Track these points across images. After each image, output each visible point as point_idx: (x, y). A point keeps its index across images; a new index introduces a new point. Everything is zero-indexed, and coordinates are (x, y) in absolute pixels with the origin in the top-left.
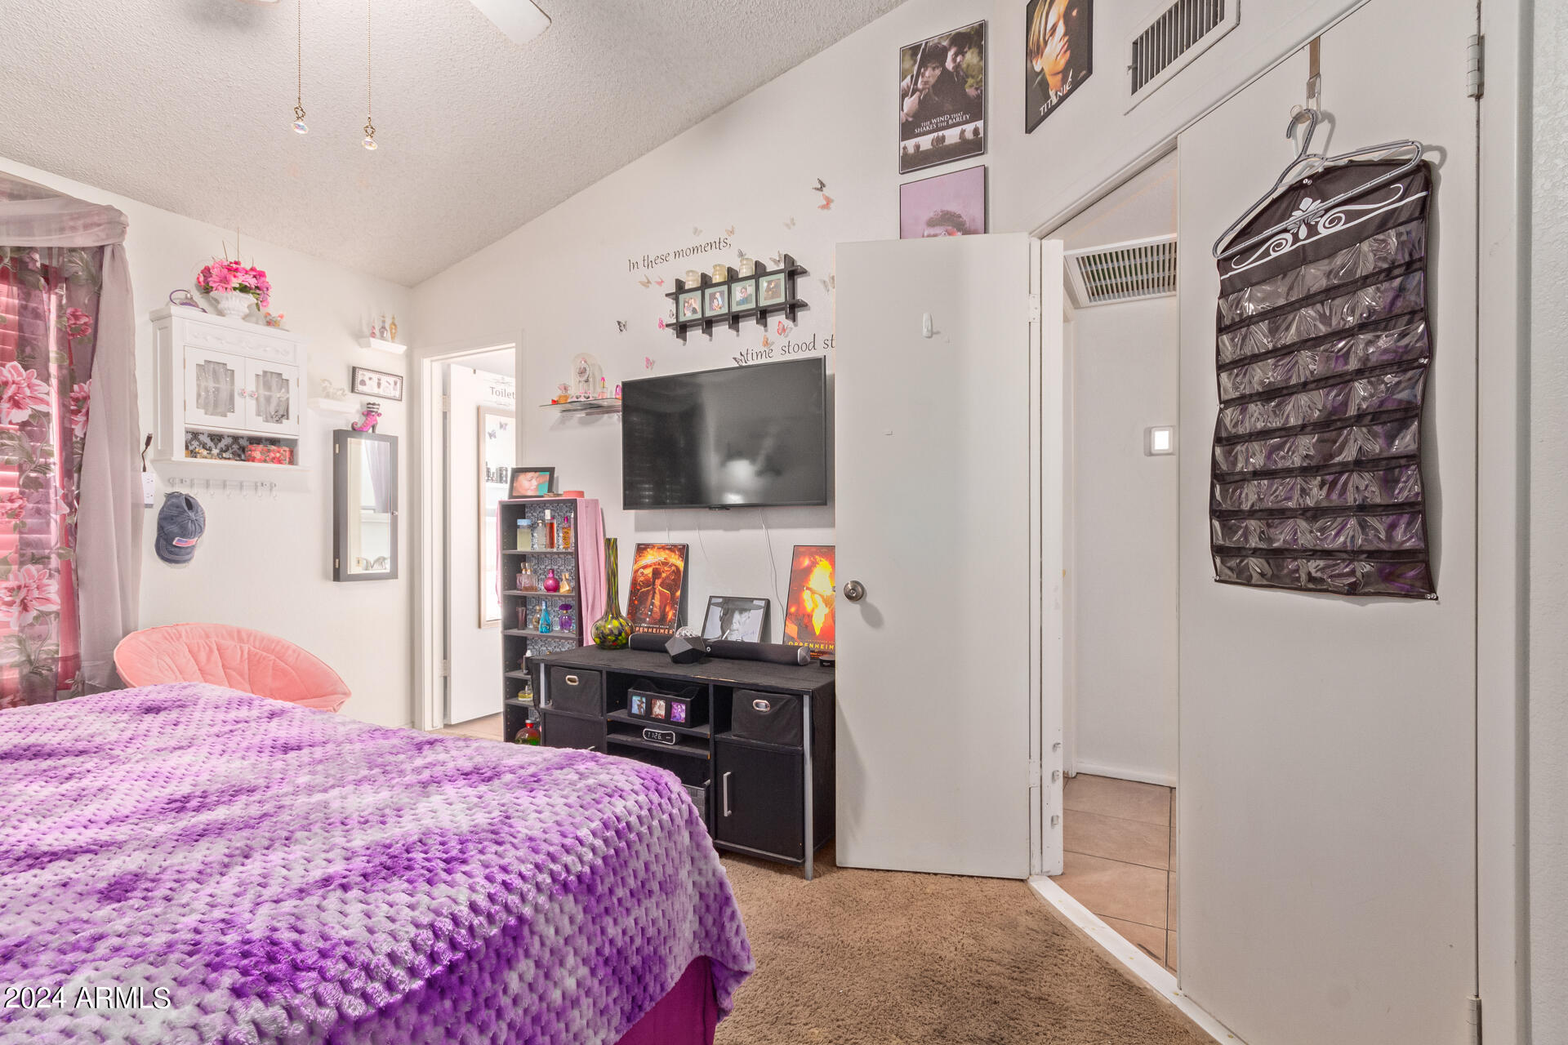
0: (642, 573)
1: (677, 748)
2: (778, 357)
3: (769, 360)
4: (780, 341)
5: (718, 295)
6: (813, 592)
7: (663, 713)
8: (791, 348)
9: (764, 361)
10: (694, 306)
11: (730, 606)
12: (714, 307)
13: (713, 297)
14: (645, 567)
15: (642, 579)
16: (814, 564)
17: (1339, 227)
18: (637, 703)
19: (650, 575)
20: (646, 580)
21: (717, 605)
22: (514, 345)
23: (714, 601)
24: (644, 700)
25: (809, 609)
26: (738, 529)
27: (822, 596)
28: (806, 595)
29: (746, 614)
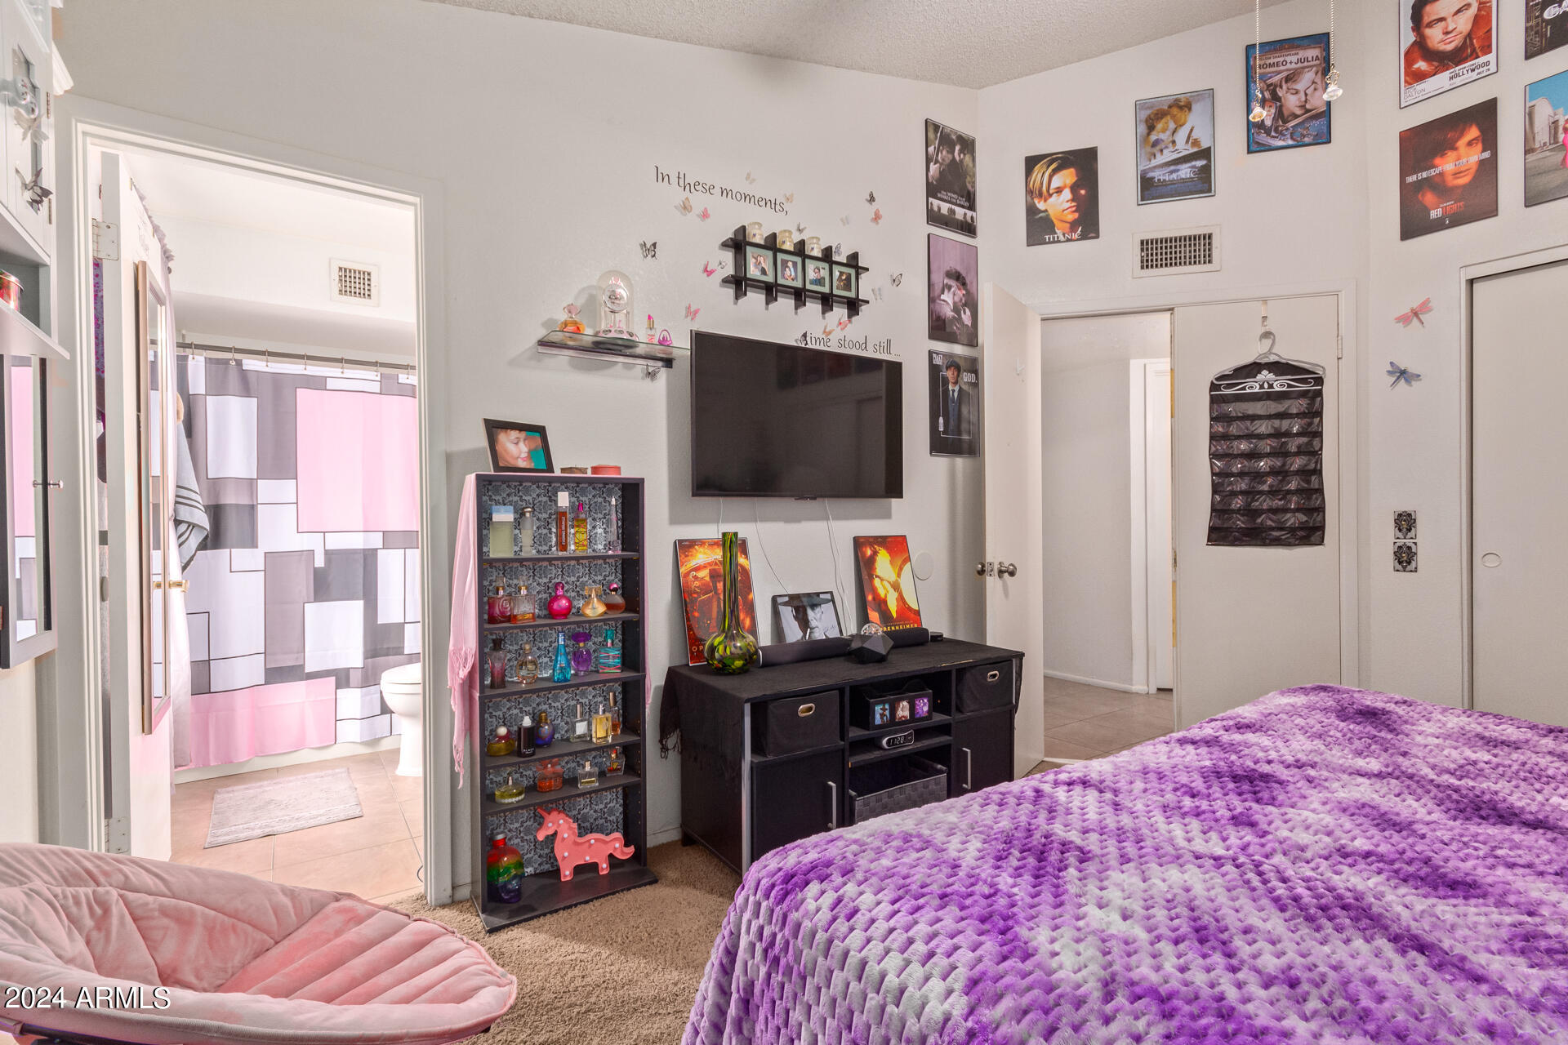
0: (696, 577)
1: (919, 745)
2: (834, 348)
3: (826, 349)
4: (837, 334)
5: (790, 264)
6: (882, 580)
7: (907, 713)
8: (847, 343)
9: (822, 348)
10: (763, 265)
11: (802, 605)
12: (786, 276)
13: (785, 263)
14: (697, 569)
15: (697, 583)
16: (875, 553)
17: (1284, 389)
18: (880, 713)
19: (708, 579)
20: (703, 585)
21: (785, 604)
22: (417, 200)
23: (780, 600)
24: (887, 706)
25: (883, 596)
26: (798, 521)
27: (889, 582)
28: (877, 582)
29: (818, 610)
